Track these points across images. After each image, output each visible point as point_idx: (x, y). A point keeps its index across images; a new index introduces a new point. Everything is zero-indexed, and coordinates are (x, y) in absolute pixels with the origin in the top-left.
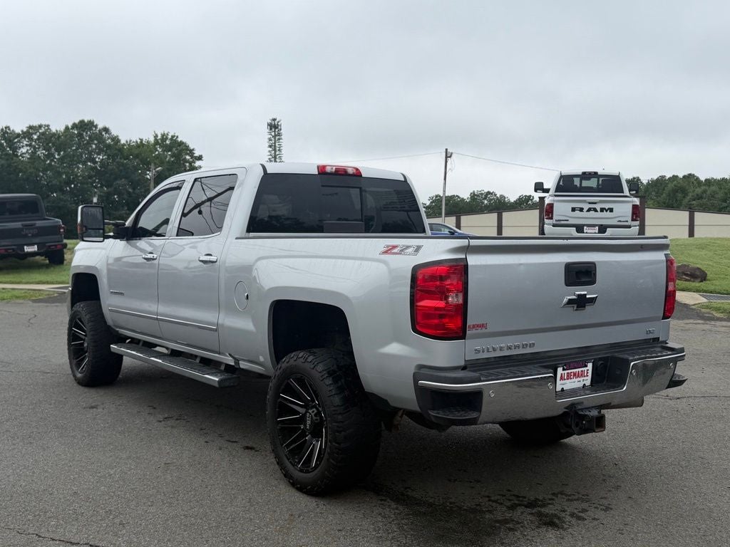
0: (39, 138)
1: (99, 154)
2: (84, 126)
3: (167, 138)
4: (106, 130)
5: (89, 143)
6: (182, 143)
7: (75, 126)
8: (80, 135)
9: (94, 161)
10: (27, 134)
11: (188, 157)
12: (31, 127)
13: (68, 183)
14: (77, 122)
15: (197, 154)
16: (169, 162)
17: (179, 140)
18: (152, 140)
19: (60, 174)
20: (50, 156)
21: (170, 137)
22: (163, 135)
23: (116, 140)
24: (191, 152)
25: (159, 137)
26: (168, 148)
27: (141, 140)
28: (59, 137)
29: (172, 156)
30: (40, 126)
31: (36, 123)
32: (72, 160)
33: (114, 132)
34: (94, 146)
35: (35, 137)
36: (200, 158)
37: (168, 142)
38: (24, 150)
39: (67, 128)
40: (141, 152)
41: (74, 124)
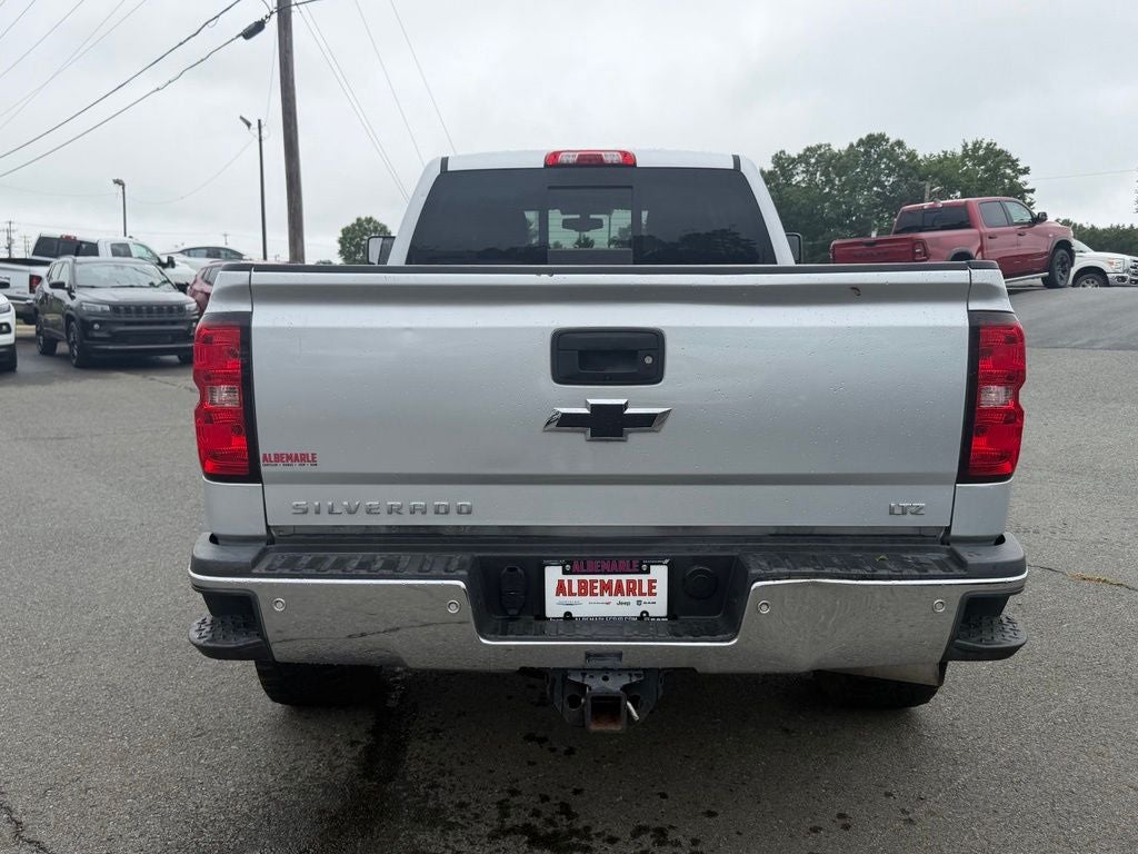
0: (817, 162)
1: (888, 175)
2: (873, 141)
3: (980, 147)
4: (900, 144)
5: (877, 163)
6: (1001, 152)
7: (861, 142)
8: (867, 153)
9: (880, 184)
10: (803, 158)
11: (1008, 171)
12: (808, 149)
13: (848, 214)
14: (864, 137)
15: (1021, 165)
16: (980, 179)
17: (998, 147)
18: (959, 151)
19: (838, 204)
20: (829, 182)
21: (984, 145)
22: (975, 145)
23: (912, 155)
24: (1013, 163)
25: (970, 146)
26: (982, 160)
27: (946, 153)
28: (841, 157)
29: (985, 171)
30: (820, 147)
31: (813, 144)
32: (854, 186)
33: (909, 146)
34: (883, 166)
35: (813, 161)
36: (1026, 171)
37: (981, 152)
38: (798, 178)
39: (851, 146)
40: (944, 172)
41: (861, 140)
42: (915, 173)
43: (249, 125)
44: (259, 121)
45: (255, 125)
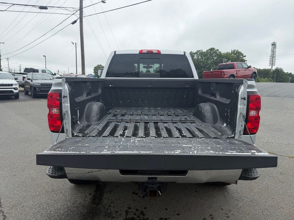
0: (199, 54)
1: (215, 57)
2: (212, 49)
3: (235, 51)
4: (218, 50)
5: (213, 54)
6: (240, 52)
7: (209, 50)
8: (210, 52)
9: (214, 59)
10: (196, 53)
11: (241, 56)
12: (197, 51)
13: (206, 65)
14: (210, 48)
15: (244, 55)
16: (235, 58)
17: (239, 51)
18: (231, 52)
19: (204, 63)
20: (202, 58)
21: (236, 51)
22: (234, 50)
23: (220, 53)
24: (242, 55)
25: (233, 51)
26: (236, 54)
27: (227, 52)
28: (205, 53)
29: (236, 56)
30: (200, 50)
31: (199, 50)
32: (208, 59)
33: (220, 51)
34: (214, 55)
35: (198, 53)
36: (245, 56)
37: (235, 52)
38: (195, 57)
39: (207, 50)
40: (227, 56)
41: (209, 49)
42: (221, 57)
43: (73, 44)
44: (76, 43)
45: (75, 44)
